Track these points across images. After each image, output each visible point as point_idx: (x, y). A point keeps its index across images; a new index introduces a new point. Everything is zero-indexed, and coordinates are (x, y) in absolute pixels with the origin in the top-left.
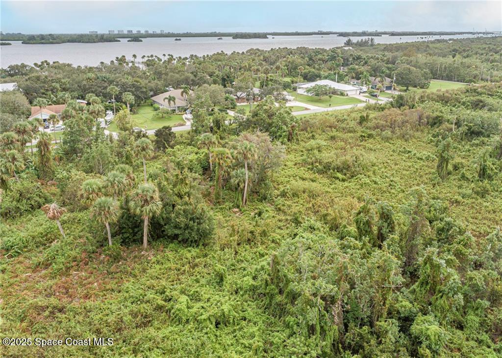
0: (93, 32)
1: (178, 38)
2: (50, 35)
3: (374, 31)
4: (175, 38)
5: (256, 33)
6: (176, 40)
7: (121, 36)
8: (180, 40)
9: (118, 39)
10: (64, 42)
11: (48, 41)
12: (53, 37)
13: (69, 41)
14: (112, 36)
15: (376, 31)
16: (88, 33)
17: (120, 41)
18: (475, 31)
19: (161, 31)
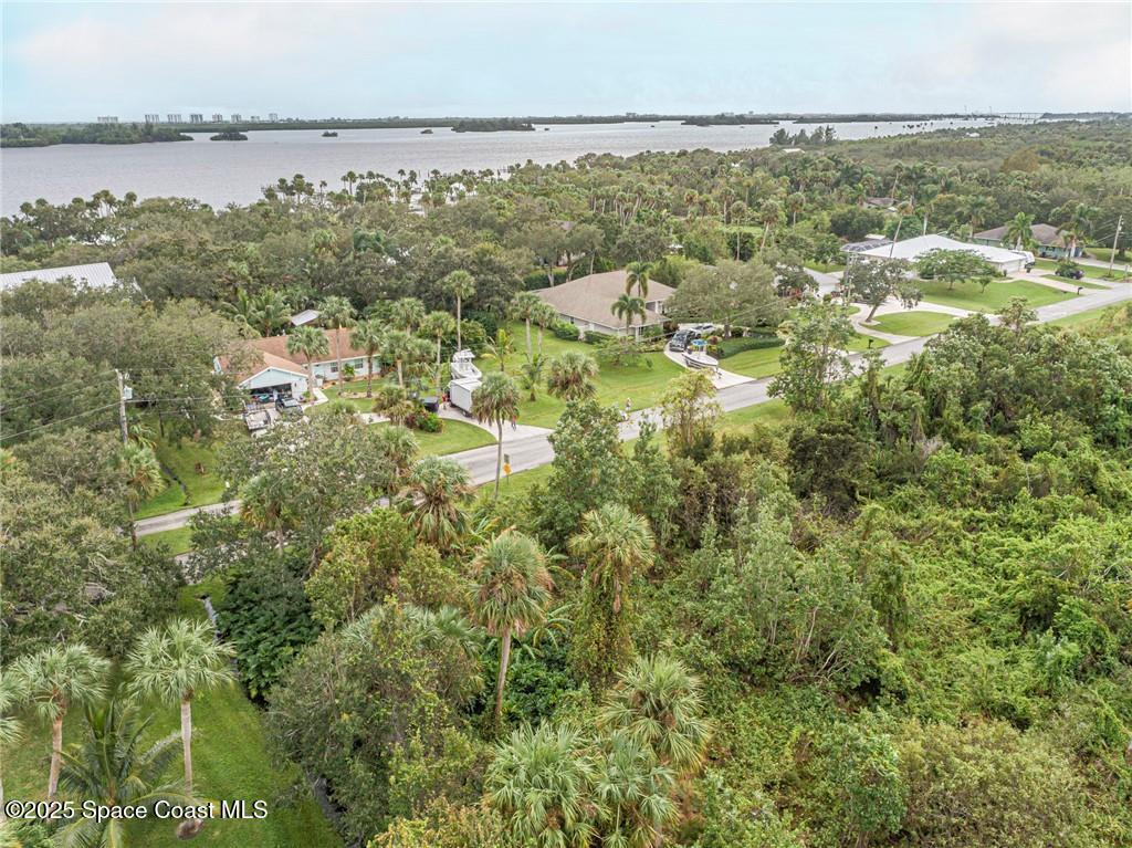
0: (107, 118)
1: (330, 131)
2: (16, 125)
3: (747, 113)
4: (323, 132)
5: (506, 119)
6: (326, 135)
7: (185, 128)
8: (335, 135)
9: (187, 134)
10: (52, 142)
11: (15, 140)
12: (28, 131)
13: (66, 140)
14: (173, 128)
15: (751, 112)
16: (96, 121)
17: (192, 139)
18: (970, 113)
19: (271, 115)
